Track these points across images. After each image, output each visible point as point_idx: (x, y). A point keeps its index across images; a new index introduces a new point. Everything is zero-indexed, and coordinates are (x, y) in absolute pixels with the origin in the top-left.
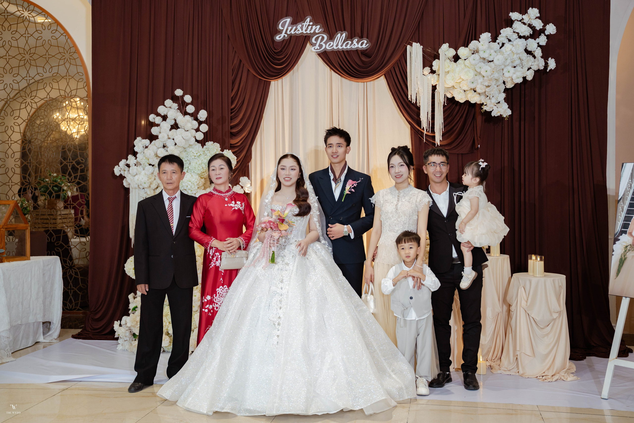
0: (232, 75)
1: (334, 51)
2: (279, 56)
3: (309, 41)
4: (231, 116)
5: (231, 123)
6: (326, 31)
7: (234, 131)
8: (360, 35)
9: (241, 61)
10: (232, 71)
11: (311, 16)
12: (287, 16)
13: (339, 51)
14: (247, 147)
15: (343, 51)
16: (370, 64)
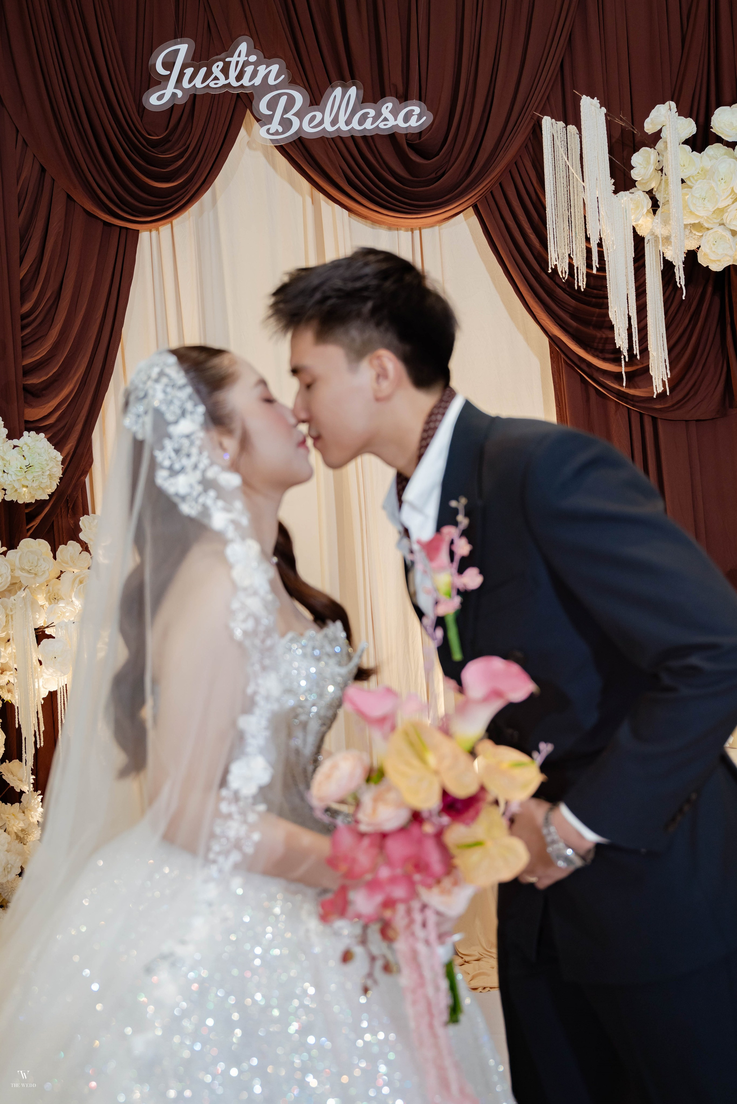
0: (19, 214)
1: (327, 138)
2: (163, 153)
3: (248, 111)
4: (22, 337)
5: (24, 356)
6: (298, 81)
7: (34, 380)
8: (401, 89)
9: (43, 170)
10: (17, 203)
11: (252, 37)
12: (178, 35)
13: (341, 138)
14: (79, 427)
15: (352, 137)
16: (433, 175)
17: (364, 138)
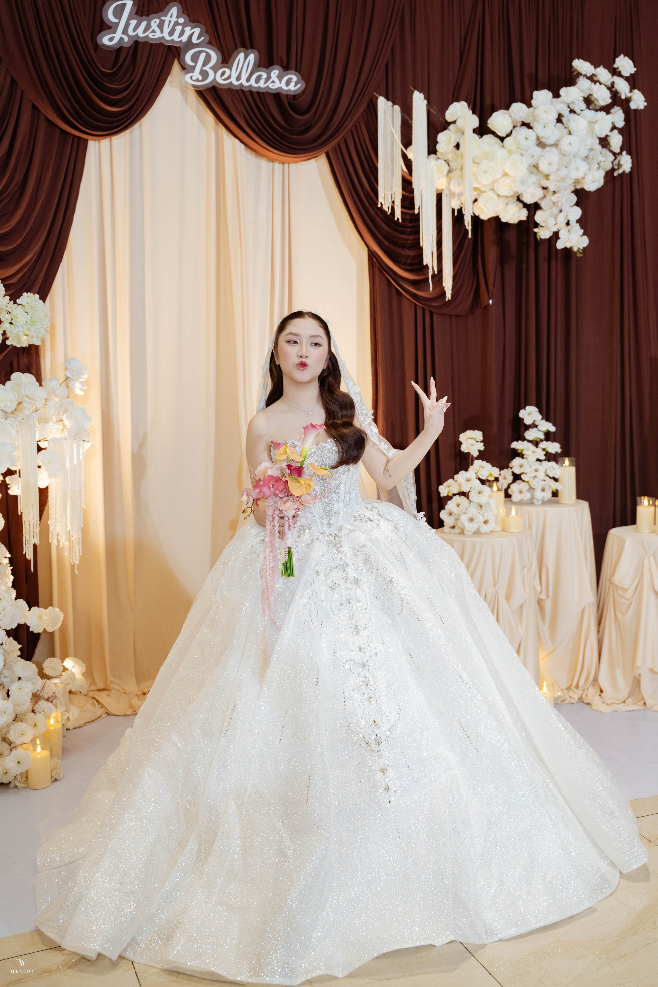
1: (233, 90)
2: (113, 83)
3: (176, 62)
6: (214, 43)
7: (1, 248)
8: (284, 61)
9: (14, 82)
13: (242, 91)
14: (36, 288)
15: (250, 91)
17: (258, 93)
